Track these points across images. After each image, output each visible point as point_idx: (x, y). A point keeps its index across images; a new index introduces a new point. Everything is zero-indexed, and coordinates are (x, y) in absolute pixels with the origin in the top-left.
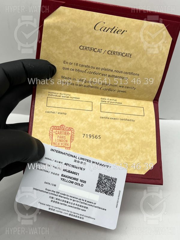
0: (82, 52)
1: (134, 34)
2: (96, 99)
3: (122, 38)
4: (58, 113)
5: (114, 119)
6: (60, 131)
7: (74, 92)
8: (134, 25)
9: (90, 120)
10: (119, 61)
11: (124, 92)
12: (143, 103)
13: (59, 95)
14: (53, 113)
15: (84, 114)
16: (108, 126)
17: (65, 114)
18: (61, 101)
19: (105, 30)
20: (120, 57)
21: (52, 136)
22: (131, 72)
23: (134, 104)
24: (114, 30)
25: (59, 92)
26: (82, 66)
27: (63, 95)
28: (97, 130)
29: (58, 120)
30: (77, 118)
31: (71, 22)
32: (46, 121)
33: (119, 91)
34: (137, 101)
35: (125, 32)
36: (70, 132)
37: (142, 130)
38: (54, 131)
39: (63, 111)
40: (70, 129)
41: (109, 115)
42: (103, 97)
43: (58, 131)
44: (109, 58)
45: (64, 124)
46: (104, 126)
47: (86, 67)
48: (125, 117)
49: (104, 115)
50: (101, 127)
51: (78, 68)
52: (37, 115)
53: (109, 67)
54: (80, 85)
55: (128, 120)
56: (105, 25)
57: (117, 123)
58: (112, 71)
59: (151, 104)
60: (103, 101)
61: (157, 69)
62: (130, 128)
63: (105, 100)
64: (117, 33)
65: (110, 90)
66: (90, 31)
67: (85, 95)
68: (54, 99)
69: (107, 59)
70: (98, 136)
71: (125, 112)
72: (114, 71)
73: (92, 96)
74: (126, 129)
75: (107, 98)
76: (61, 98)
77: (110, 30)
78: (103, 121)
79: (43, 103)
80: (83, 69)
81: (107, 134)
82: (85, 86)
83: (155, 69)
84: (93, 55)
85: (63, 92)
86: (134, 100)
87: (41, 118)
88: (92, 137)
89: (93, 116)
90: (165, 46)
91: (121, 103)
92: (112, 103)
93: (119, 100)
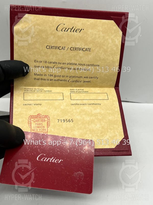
0: (49, 51)
1: (90, 31)
2: (66, 91)
3: (81, 35)
4: (34, 105)
5: (83, 104)
6: (37, 119)
7: (46, 86)
8: (89, 23)
9: (62, 107)
10: (81, 55)
11: (89, 82)
12: (106, 90)
13: (34, 90)
14: (30, 105)
15: (57, 103)
16: (78, 111)
17: (41, 105)
18: (36, 95)
19: (66, 30)
20: (81, 51)
21: (31, 124)
22: (92, 63)
23: (99, 92)
24: (73, 29)
25: (34, 88)
26: (51, 63)
27: (37, 90)
28: (69, 115)
29: (35, 110)
30: (51, 107)
31: (36, 27)
32: (24, 112)
33: (84, 82)
34: (101, 88)
35: (82, 30)
36: (46, 119)
37: (108, 111)
38: (32, 119)
39: (38, 102)
40: (46, 116)
41: (78, 102)
42: (72, 88)
43: (35, 119)
44: (72, 53)
45: (40, 113)
46: (75, 111)
47: (54, 63)
48: (92, 102)
49: (74, 102)
50: (72, 112)
51: (47, 65)
52: (16, 108)
53: (73, 61)
54: (51, 80)
55: (95, 104)
56: (65, 26)
57: (86, 108)
58: (76, 64)
59: (113, 90)
60: (72, 92)
61: (113, 59)
62: (98, 111)
63: (74, 91)
64: (76, 32)
65: (77, 81)
66: (54, 33)
67: (56, 88)
68: (30, 94)
69: (71, 55)
70: (71, 120)
71: (91, 98)
72: (77, 64)
73: (62, 88)
74: (94, 112)
75: (75, 88)
76: (36, 92)
77: (69, 30)
78: (73, 107)
79: (21, 98)
80: (52, 65)
81: (79, 117)
82: (55, 80)
83: (112, 59)
84: (59, 53)
85: (37, 88)
86: (99, 88)
87: (20, 110)
88: (66, 121)
89: (65, 104)
90: (118, 39)
91: (88, 92)
92: (80, 92)
93: (86, 89)
